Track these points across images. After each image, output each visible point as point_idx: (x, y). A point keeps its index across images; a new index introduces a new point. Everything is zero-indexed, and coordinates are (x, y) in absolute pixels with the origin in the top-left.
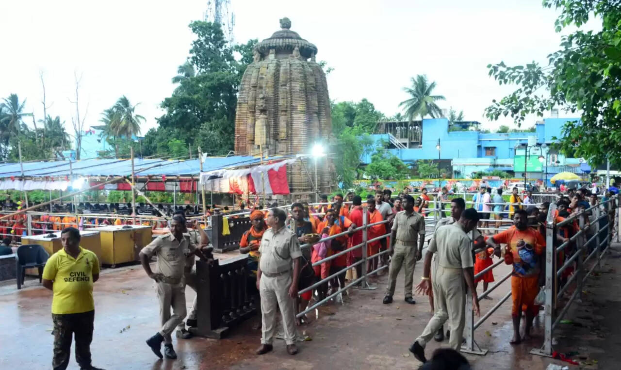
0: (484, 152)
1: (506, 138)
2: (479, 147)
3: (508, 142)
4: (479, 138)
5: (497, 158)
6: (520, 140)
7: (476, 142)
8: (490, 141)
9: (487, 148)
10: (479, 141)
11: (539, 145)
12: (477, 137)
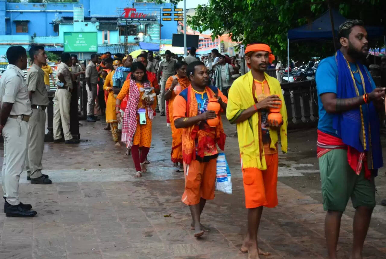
0: (13, 28)
1: (42, 9)
2: (7, 21)
3: (44, 14)
4: (6, 9)
5: (35, 35)
6: (60, 13)
7: (3, 14)
8: (21, 13)
9: (18, 23)
10: (8, 13)
11: (87, 19)
12: (4, 8)
